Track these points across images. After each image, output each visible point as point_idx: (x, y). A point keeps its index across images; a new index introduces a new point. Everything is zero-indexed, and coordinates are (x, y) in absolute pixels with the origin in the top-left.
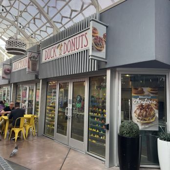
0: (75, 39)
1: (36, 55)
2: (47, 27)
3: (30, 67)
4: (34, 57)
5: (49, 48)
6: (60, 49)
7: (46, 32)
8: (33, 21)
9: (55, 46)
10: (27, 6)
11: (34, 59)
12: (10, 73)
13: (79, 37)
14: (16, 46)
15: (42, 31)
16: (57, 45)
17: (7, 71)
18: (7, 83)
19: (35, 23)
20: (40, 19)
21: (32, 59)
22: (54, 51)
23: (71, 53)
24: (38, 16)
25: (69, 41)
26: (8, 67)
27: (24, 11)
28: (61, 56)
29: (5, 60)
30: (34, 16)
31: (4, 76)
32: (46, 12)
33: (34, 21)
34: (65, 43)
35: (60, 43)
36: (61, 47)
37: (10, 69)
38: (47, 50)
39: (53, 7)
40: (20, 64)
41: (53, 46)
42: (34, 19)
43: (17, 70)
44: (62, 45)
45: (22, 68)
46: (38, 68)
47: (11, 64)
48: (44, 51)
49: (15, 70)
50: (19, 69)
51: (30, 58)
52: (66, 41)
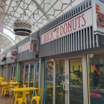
0: (71, 21)
1: (36, 39)
2: (43, 19)
3: (32, 49)
4: (35, 40)
5: (47, 33)
6: (57, 32)
7: (42, 23)
8: (32, 16)
9: (52, 30)
10: (28, 5)
11: (35, 42)
12: (17, 54)
13: (76, 19)
14: (25, 27)
15: (39, 23)
16: (54, 29)
17: (14, 53)
18: (14, 62)
19: (34, 18)
20: (38, 14)
21: (33, 42)
22: (52, 34)
23: (68, 33)
24: (36, 12)
25: (66, 24)
26: (15, 50)
27: (26, 9)
28: (58, 38)
29: (13, 45)
30: (33, 12)
31: (13, 56)
32: (43, 8)
33: (34, 16)
34: (61, 26)
35: (57, 27)
36: (58, 30)
37: (16, 51)
38: (45, 34)
39: (48, 3)
40: (24, 47)
41: (50, 31)
42: (34, 14)
43: (21, 52)
44: (58, 29)
45: (25, 50)
46: (38, 49)
47: (17, 48)
48: (43, 35)
49: (20, 52)
50: (23, 50)
51: (32, 41)
52: (63, 25)
